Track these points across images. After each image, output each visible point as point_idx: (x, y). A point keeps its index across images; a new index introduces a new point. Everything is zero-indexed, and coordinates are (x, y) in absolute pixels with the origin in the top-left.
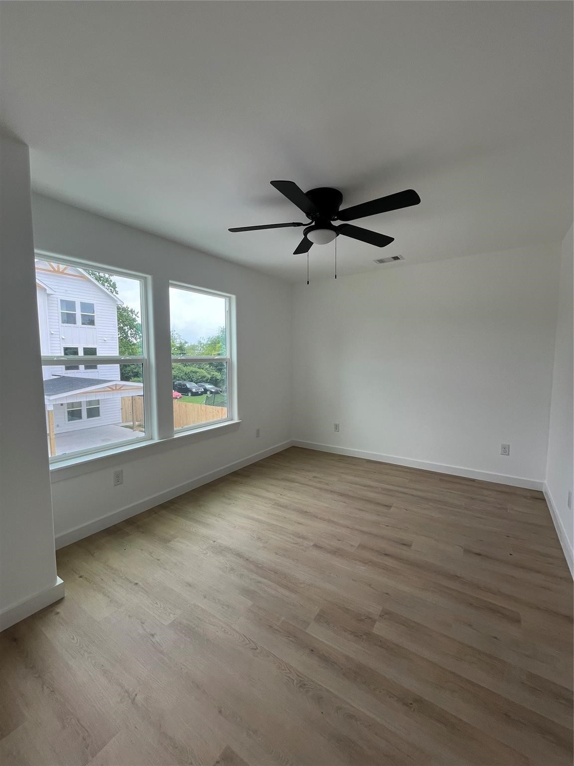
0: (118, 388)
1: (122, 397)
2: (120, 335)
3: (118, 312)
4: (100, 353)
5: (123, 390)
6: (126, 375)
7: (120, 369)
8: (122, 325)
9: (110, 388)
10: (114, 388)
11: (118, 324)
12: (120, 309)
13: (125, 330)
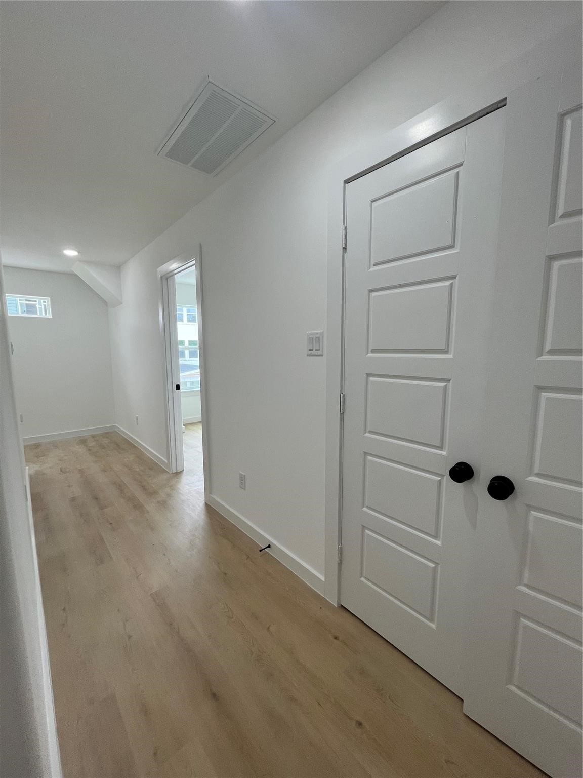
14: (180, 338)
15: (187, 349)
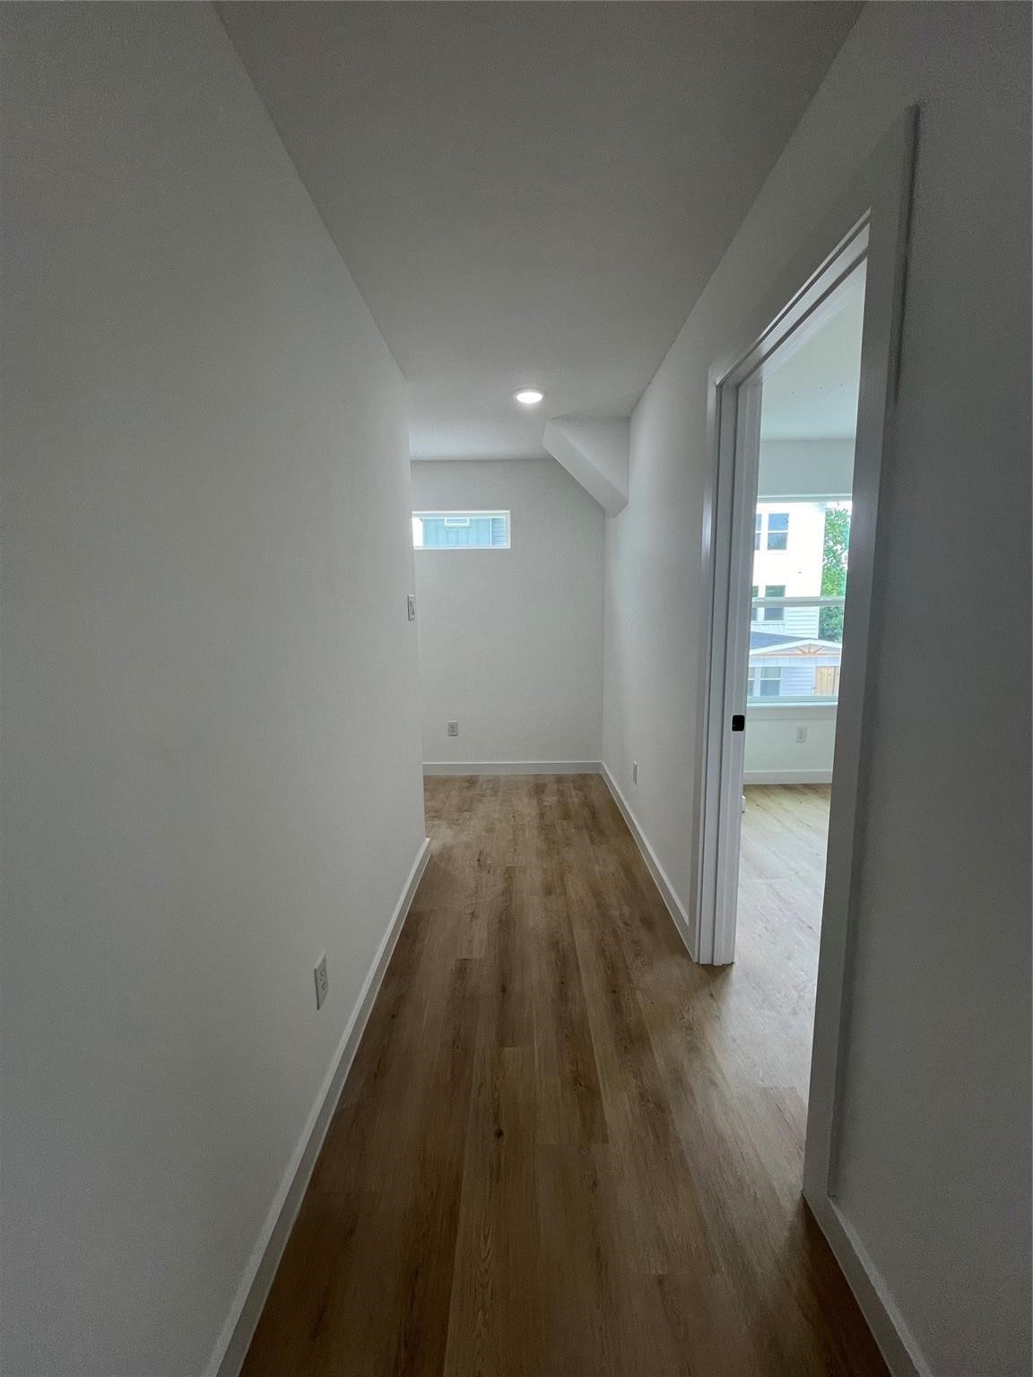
0: (812, 651)
1: (817, 667)
2: (826, 561)
3: (827, 520)
4: (790, 593)
5: (820, 654)
6: (830, 632)
7: (820, 622)
8: (831, 544)
9: (801, 650)
10: (807, 651)
11: (825, 541)
12: (832, 514)
13: (837, 550)
14: (754, 584)
15: (761, 604)
